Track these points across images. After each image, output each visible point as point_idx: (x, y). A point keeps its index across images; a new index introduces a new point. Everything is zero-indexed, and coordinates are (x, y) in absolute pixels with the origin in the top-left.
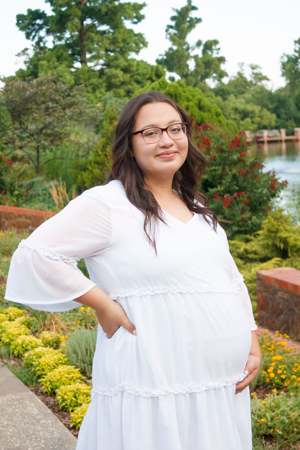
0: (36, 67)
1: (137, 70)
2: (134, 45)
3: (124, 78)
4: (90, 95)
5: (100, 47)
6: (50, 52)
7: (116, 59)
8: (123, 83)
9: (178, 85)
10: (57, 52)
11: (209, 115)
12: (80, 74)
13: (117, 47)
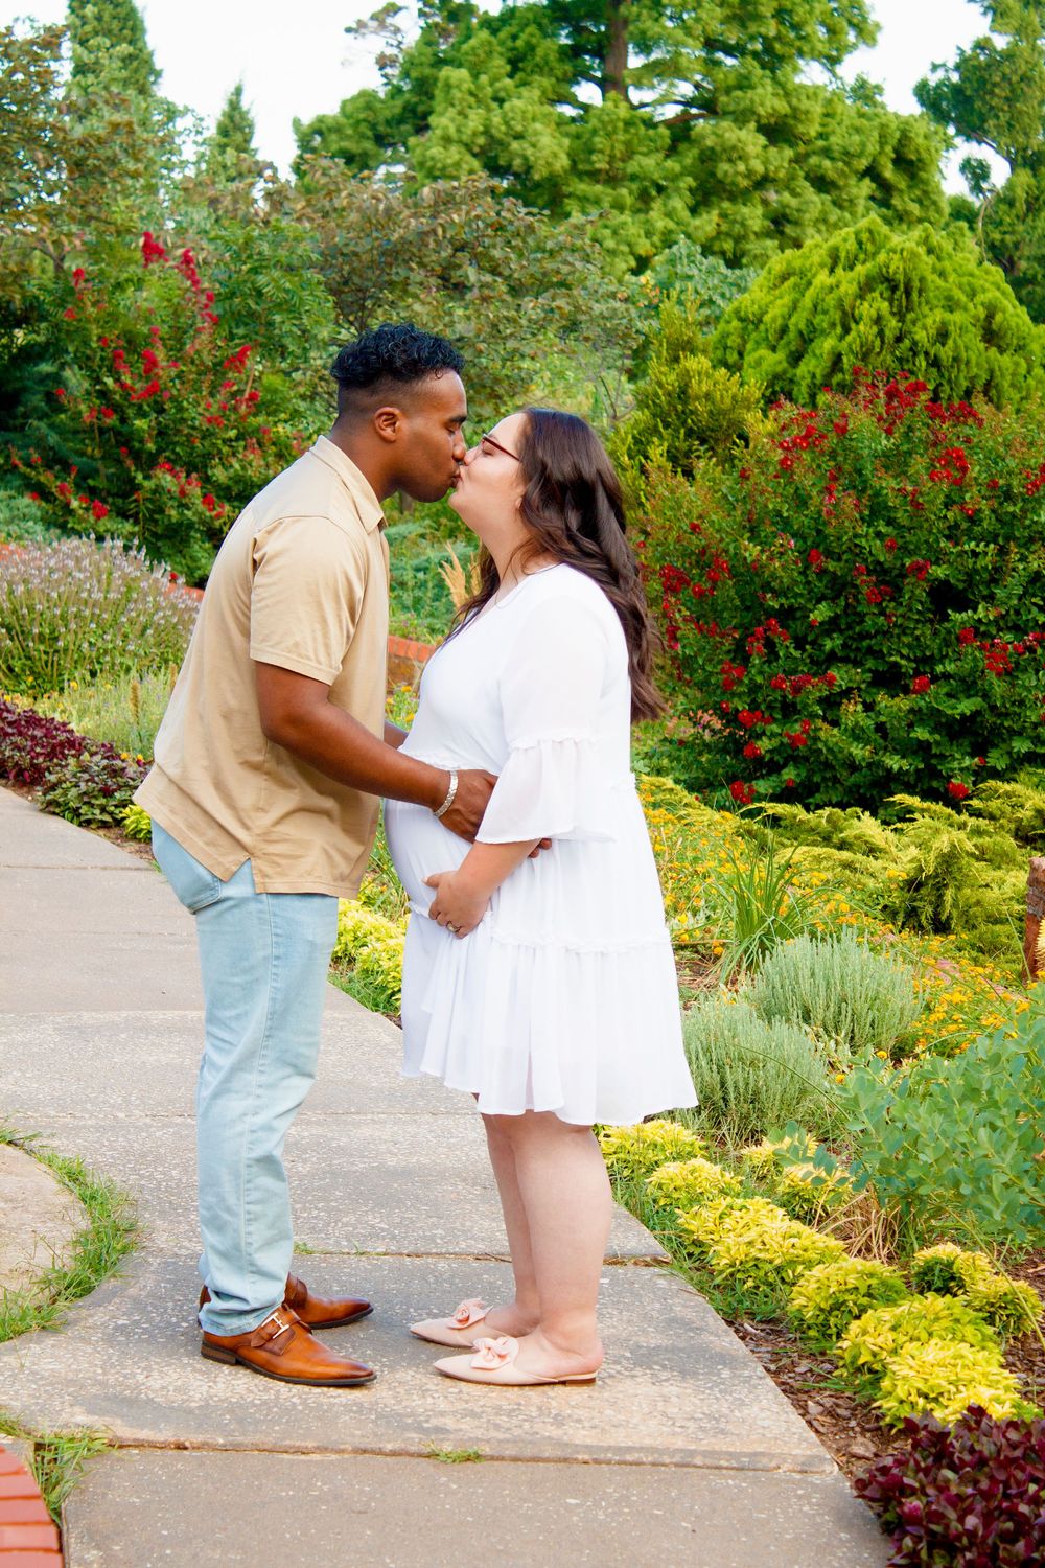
0: (424, 87)
1: (822, 136)
2: (821, 32)
3: (766, 162)
4: (626, 217)
5: (688, 31)
6: (484, 34)
7: (744, 83)
8: (763, 182)
9: (922, 250)
10: (514, 37)
11: (1017, 364)
12: (594, 132)
13: (752, 38)
